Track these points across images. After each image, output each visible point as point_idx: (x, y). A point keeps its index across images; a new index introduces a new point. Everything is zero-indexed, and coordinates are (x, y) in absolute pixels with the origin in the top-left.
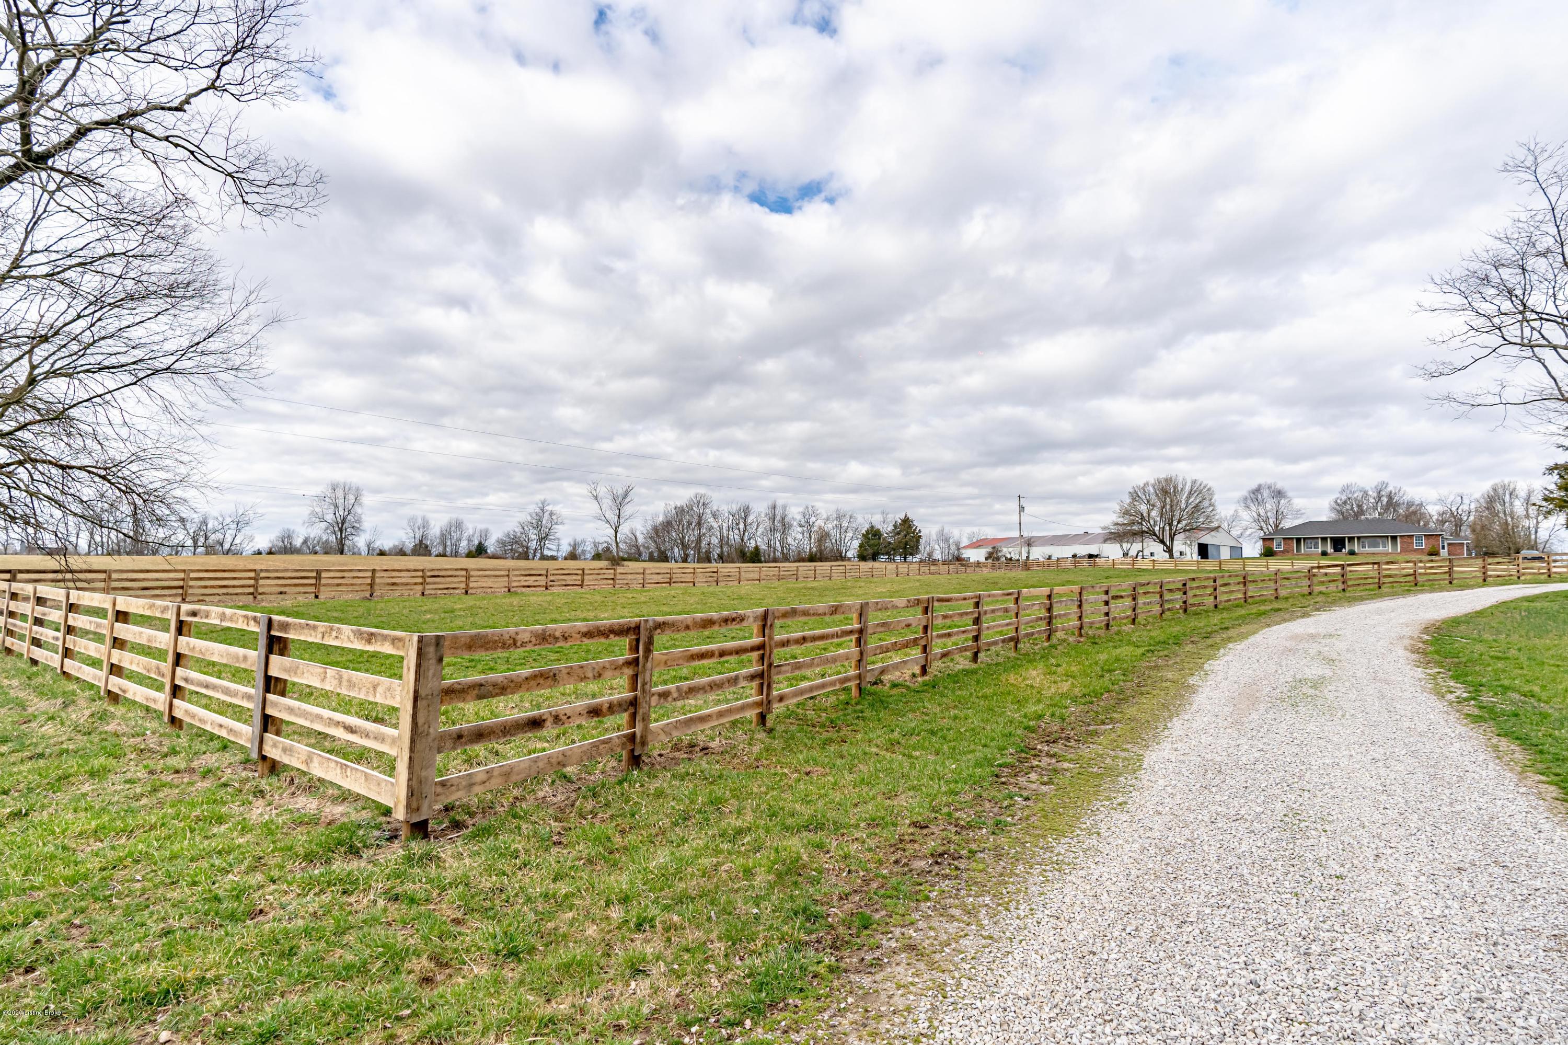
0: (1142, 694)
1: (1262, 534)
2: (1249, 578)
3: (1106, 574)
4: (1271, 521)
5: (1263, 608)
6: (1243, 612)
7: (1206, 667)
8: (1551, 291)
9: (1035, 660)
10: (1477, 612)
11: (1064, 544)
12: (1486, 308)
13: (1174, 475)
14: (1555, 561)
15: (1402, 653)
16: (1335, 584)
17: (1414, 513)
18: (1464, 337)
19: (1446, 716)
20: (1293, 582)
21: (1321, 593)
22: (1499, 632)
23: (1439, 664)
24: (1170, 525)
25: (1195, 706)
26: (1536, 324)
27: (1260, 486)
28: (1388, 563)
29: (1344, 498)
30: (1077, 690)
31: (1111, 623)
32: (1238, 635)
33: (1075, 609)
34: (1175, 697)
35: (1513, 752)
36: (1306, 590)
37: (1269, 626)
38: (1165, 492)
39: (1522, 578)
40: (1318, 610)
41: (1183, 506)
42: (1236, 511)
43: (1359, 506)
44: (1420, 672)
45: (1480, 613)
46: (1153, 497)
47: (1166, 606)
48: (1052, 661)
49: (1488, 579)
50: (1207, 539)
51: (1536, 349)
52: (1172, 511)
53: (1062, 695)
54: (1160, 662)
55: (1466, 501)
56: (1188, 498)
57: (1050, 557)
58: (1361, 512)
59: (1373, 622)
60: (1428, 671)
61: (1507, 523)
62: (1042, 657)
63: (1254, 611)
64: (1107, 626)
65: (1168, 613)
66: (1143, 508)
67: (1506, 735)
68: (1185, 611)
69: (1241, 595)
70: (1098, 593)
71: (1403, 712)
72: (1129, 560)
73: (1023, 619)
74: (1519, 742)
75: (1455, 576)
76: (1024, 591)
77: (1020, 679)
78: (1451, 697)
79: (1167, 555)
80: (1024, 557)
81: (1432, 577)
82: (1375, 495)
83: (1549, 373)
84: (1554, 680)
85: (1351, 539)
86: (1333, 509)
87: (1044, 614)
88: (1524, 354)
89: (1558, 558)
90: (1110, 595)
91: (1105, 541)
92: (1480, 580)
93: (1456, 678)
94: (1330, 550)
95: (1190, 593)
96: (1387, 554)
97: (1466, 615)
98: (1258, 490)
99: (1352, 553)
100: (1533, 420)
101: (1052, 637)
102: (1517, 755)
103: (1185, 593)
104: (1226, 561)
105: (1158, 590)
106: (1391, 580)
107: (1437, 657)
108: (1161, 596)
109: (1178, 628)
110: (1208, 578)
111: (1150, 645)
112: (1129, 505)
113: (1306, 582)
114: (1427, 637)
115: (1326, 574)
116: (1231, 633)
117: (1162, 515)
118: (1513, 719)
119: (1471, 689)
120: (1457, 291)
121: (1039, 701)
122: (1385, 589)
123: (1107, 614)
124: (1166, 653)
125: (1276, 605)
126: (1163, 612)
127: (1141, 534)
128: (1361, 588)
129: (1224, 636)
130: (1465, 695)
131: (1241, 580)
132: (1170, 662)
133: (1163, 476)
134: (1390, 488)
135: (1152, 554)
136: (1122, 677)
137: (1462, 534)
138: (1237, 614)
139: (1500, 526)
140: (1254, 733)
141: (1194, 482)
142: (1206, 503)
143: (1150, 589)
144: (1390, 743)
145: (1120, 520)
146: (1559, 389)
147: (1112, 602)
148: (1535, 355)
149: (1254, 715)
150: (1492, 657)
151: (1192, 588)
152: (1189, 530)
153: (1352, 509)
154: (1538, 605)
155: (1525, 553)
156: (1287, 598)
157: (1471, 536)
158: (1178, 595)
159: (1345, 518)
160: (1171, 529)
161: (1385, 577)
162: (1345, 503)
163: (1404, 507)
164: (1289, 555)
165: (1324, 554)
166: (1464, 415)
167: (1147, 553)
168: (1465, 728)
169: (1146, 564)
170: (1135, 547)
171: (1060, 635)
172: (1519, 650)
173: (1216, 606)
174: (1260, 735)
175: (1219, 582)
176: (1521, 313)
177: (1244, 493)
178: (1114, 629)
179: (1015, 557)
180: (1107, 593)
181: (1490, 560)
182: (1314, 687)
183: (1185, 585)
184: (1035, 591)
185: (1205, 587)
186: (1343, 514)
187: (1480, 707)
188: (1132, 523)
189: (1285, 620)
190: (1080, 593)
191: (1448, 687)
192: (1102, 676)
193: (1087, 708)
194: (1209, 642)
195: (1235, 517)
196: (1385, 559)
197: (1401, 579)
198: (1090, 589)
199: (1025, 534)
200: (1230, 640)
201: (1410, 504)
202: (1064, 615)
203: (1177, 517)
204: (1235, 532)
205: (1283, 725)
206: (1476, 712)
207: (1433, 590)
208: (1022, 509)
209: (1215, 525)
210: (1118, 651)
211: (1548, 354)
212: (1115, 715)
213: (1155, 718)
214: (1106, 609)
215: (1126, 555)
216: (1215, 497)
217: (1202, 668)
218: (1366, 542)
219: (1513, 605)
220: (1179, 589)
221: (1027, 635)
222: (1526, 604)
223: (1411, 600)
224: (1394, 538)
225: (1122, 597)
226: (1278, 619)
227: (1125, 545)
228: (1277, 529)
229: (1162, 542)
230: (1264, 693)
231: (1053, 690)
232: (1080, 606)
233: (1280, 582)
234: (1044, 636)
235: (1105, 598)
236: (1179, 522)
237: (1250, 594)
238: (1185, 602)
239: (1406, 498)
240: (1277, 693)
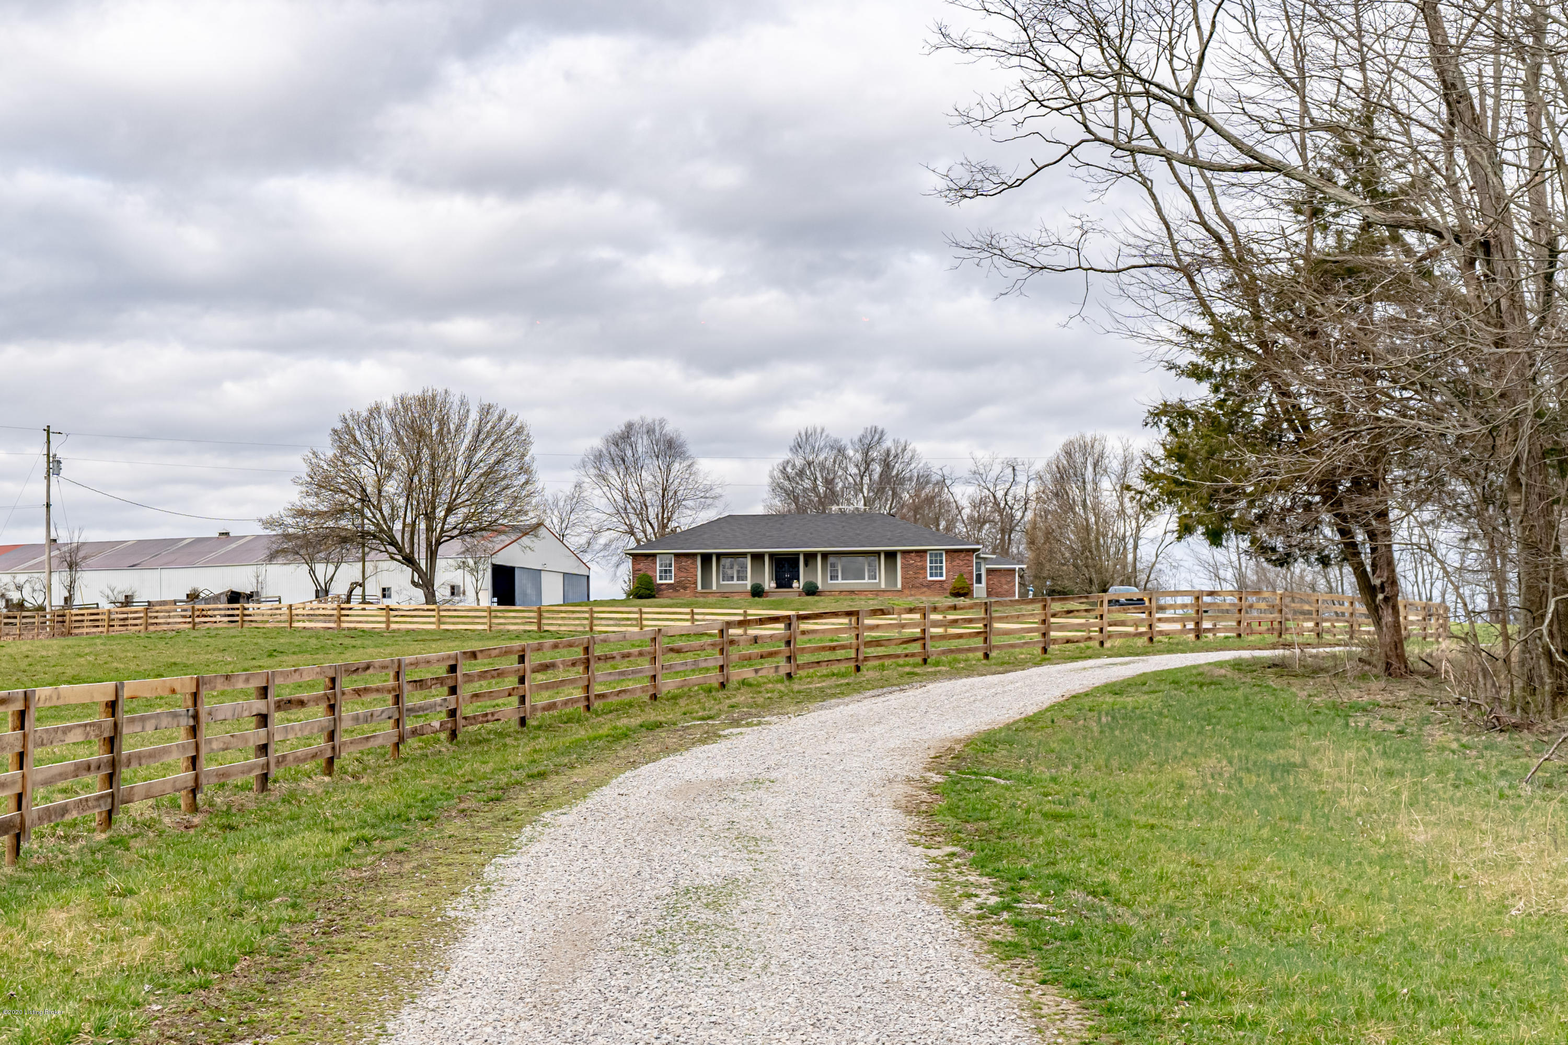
0: (332, 951)
1: (632, 543)
2: (598, 651)
3: (268, 645)
4: (652, 513)
5: (624, 722)
6: (581, 733)
7: (489, 872)
8: (1165, 37)
9: (66, 882)
10: (1028, 720)
11: (166, 566)
12: (1059, 56)
13: (440, 390)
14: (1161, 608)
15: (889, 815)
16: (768, 664)
17: (930, 500)
18: (1019, 116)
19: (955, 950)
20: (690, 658)
21: (744, 683)
22: (1062, 761)
23: (954, 836)
24: (430, 517)
25: (455, 971)
26: (1140, 103)
27: (630, 426)
28: (875, 612)
29: (799, 462)
30: (169, 955)
31: (274, 772)
32: (567, 790)
33: (181, 737)
34: (410, 955)
35: (1065, 1014)
36: (714, 678)
37: (634, 765)
38: (420, 434)
39: (1108, 644)
40: (736, 723)
41: (460, 471)
42: (578, 486)
43: (829, 482)
44: (916, 857)
45: (1031, 722)
46: (391, 444)
47: (410, 724)
48: (113, 881)
49: (1052, 648)
50: (510, 556)
51: (1140, 157)
52: (434, 482)
53: (131, 974)
54: (385, 869)
55: (1022, 478)
56: (472, 450)
57: (128, 601)
58: (832, 496)
59: (839, 749)
60: (933, 853)
61: (1087, 529)
62: (87, 873)
63: (604, 731)
64: (264, 778)
65: (412, 742)
66: (367, 473)
67: (1055, 981)
68: (453, 735)
69: (578, 693)
70: (246, 694)
71: (879, 948)
72: (330, 607)
73: (37, 771)
74: (1075, 993)
75: (995, 640)
76: (43, 692)
77: (19, 939)
78: (968, 906)
79: (419, 594)
80: (58, 600)
81: (954, 644)
82: (859, 457)
83: (1159, 210)
84: (1143, 858)
85: (810, 557)
86: (777, 488)
87: (98, 754)
88: (1120, 165)
89: (1169, 600)
90: (272, 698)
91: (272, 557)
92: (1038, 650)
93: (980, 865)
94: (769, 584)
95: (465, 691)
96: (878, 592)
97: (1008, 727)
98: (625, 437)
99: (811, 591)
100: (1129, 308)
101: (119, 817)
102: (1072, 1022)
103: (453, 691)
104: (554, 610)
105: (391, 683)
106: (880, 651)
107: (952, 821)
108: (397, 699)
109: (434, 779)
110: (507, 652)
111: (364, 824)
112: (332, 463)
113: (717, 659)
114: (937, 778)
115: (756, 639)
116: (554, 784)
117: (409, 492)
118: (1070, 945)
119: (1005, 886)
120: (1009, 12)
121: (66, 994)
122: (868, 673)
123: (263, 749)
124: (399, 843)
125: (652, 716)
126: (401, 739)
127: (361, 539)
128: (824, 670)
129: (536, 794)
130: (993, 900)
131: (579, 654)
132: (407, 867)
133: (415, 391)
134: (888, 443)
135: (385, 593)
136: (287, 913)
137: (1014, 550)
138: (568, 740)
139: (1076, 534)
140: (581, 1024)
141: (486, 411)
142: (511, 466)
143: (375, 680)
144: (850, 1019)
145: (310, 503)
146: (1174, 246)
147: (277, 717)
148: (1137, 170)
149: (585, 984)
150: (1045, 815)
151: (469, 678)
152: (470, 533)
153: (815, 488)
154: (1128, 700)
155: (1118, 591)
156: (675, 698)
157: (1028, 554)
158: (438, 695)
159: (801, 510)
160: (430, 529)
161: (869, 644)
162: (801, 473)
163: (910, 486)
164: (687, 596)
165: (757, 592)
166: (1017, 287)
167: (373, 589)
168: (986, 974)
169: (373, 619)
170: (348, 573)
171: (139, 808)
172: (1093, 797)
173: (523, 722)
174: (591, 1028)
175: (533, 660)
176: (1116, 75)
177: (597, 443)
178: (279, 788)
179: (32, 598)
180: (264, 692)
181: (1056, 606)
182: (714, 906)
183: (453, 669)
184: (72, 693)
185: (500, 674)
186: (796, 499)
187: (1017, 925)
188: (339, 511)
189: (667, 751)
190: (195, 696)
191: (966, 884)
192: (240, 914)
193: (192, 1001)
194: (501, 810)
195: (576, 501)
196: (874, 604)
197: (899, 650)
198: (220, 685)
199: (63, 537)
200: (546, 802)
201: (923, 480)
202: (152, 755)
203: (445, 498)
204: (576, 540)
205: (642, 1000)
206: (1009, 935)
207: (955, 673)
208: (53, 466)
209: (530, 519)
210: (286, 844)
211: (1156, 168)
212: (262, 1014)
213: (360, 1011)
214: (259, 736)
215: (322, 593)
216: (533, 450)
217: (478, 876)
218: (840, 564)
219: (1087, 702)
220: (440, 681)
221: (48, 815)
222: (1109, 699)
223: (914, 695)
224: (891, 556)
225: (301, 703)
226: (652, 748)
227: (320, 568)
228: (665, 534)
229: (409, 560)
230: (609, 926)
231: (107, 960)
232: (194, 731)
233: (662, 660)
234: (96, 814)
235: (259, 706)
236: (449, 511)
237: (598, 689)
238: (452, 713)
239: (916, 468)
240: (635, 926)
